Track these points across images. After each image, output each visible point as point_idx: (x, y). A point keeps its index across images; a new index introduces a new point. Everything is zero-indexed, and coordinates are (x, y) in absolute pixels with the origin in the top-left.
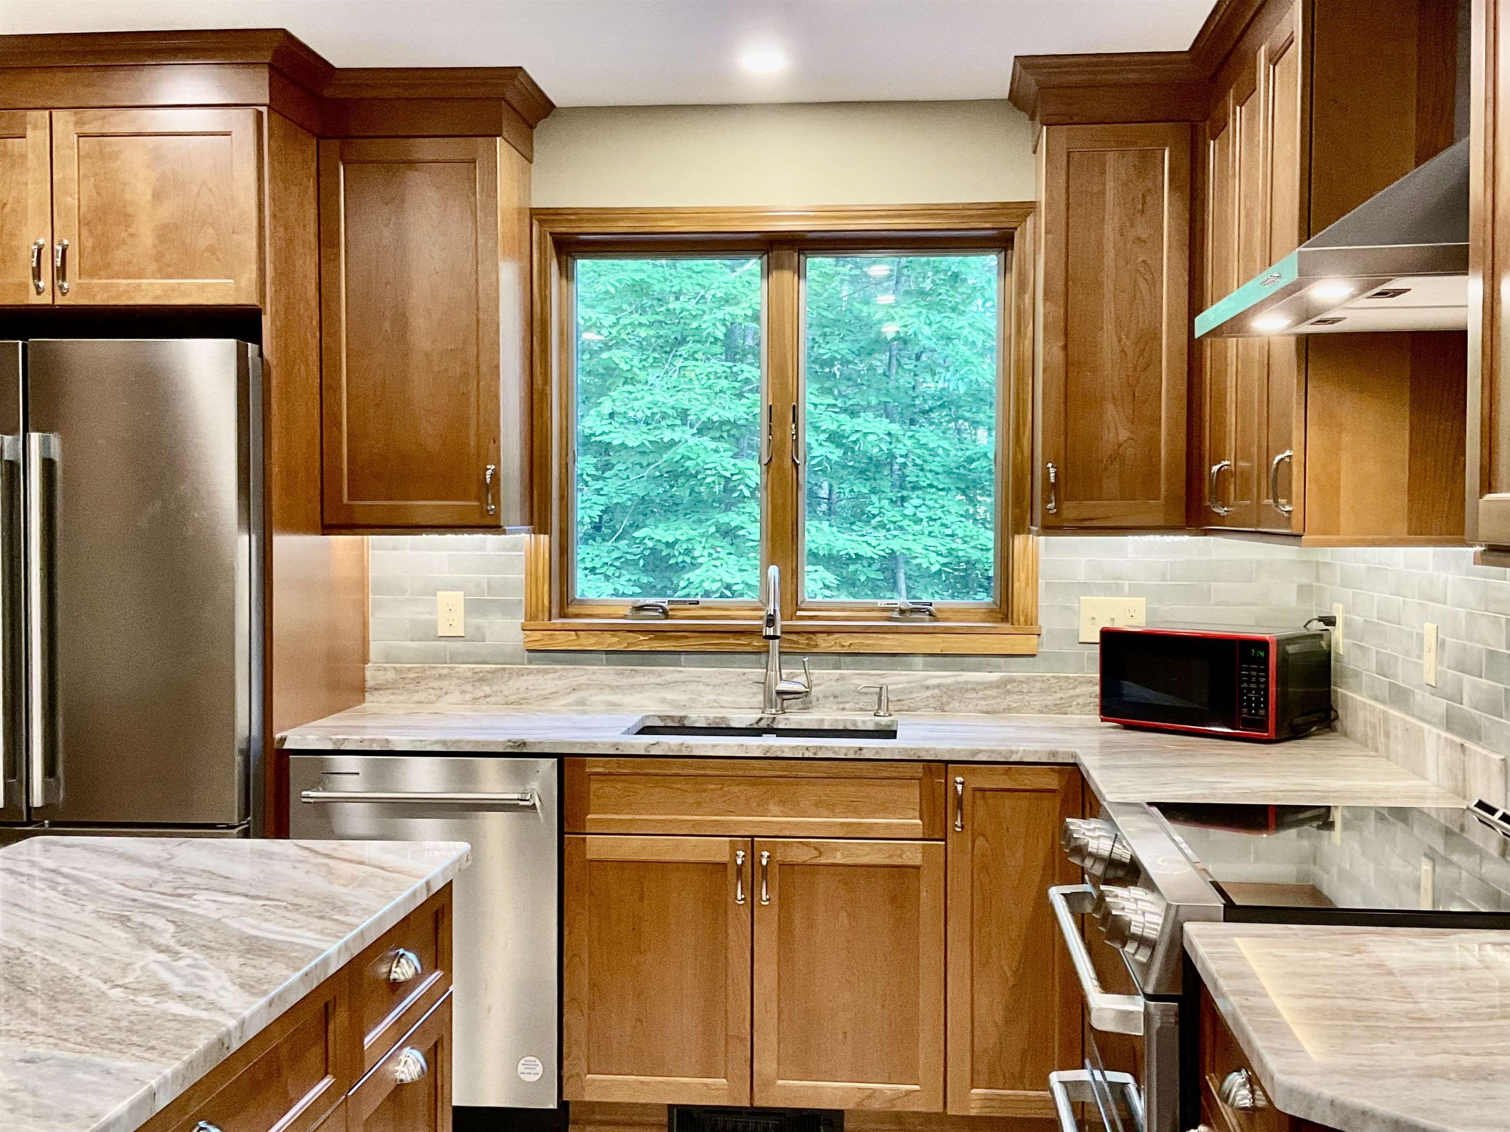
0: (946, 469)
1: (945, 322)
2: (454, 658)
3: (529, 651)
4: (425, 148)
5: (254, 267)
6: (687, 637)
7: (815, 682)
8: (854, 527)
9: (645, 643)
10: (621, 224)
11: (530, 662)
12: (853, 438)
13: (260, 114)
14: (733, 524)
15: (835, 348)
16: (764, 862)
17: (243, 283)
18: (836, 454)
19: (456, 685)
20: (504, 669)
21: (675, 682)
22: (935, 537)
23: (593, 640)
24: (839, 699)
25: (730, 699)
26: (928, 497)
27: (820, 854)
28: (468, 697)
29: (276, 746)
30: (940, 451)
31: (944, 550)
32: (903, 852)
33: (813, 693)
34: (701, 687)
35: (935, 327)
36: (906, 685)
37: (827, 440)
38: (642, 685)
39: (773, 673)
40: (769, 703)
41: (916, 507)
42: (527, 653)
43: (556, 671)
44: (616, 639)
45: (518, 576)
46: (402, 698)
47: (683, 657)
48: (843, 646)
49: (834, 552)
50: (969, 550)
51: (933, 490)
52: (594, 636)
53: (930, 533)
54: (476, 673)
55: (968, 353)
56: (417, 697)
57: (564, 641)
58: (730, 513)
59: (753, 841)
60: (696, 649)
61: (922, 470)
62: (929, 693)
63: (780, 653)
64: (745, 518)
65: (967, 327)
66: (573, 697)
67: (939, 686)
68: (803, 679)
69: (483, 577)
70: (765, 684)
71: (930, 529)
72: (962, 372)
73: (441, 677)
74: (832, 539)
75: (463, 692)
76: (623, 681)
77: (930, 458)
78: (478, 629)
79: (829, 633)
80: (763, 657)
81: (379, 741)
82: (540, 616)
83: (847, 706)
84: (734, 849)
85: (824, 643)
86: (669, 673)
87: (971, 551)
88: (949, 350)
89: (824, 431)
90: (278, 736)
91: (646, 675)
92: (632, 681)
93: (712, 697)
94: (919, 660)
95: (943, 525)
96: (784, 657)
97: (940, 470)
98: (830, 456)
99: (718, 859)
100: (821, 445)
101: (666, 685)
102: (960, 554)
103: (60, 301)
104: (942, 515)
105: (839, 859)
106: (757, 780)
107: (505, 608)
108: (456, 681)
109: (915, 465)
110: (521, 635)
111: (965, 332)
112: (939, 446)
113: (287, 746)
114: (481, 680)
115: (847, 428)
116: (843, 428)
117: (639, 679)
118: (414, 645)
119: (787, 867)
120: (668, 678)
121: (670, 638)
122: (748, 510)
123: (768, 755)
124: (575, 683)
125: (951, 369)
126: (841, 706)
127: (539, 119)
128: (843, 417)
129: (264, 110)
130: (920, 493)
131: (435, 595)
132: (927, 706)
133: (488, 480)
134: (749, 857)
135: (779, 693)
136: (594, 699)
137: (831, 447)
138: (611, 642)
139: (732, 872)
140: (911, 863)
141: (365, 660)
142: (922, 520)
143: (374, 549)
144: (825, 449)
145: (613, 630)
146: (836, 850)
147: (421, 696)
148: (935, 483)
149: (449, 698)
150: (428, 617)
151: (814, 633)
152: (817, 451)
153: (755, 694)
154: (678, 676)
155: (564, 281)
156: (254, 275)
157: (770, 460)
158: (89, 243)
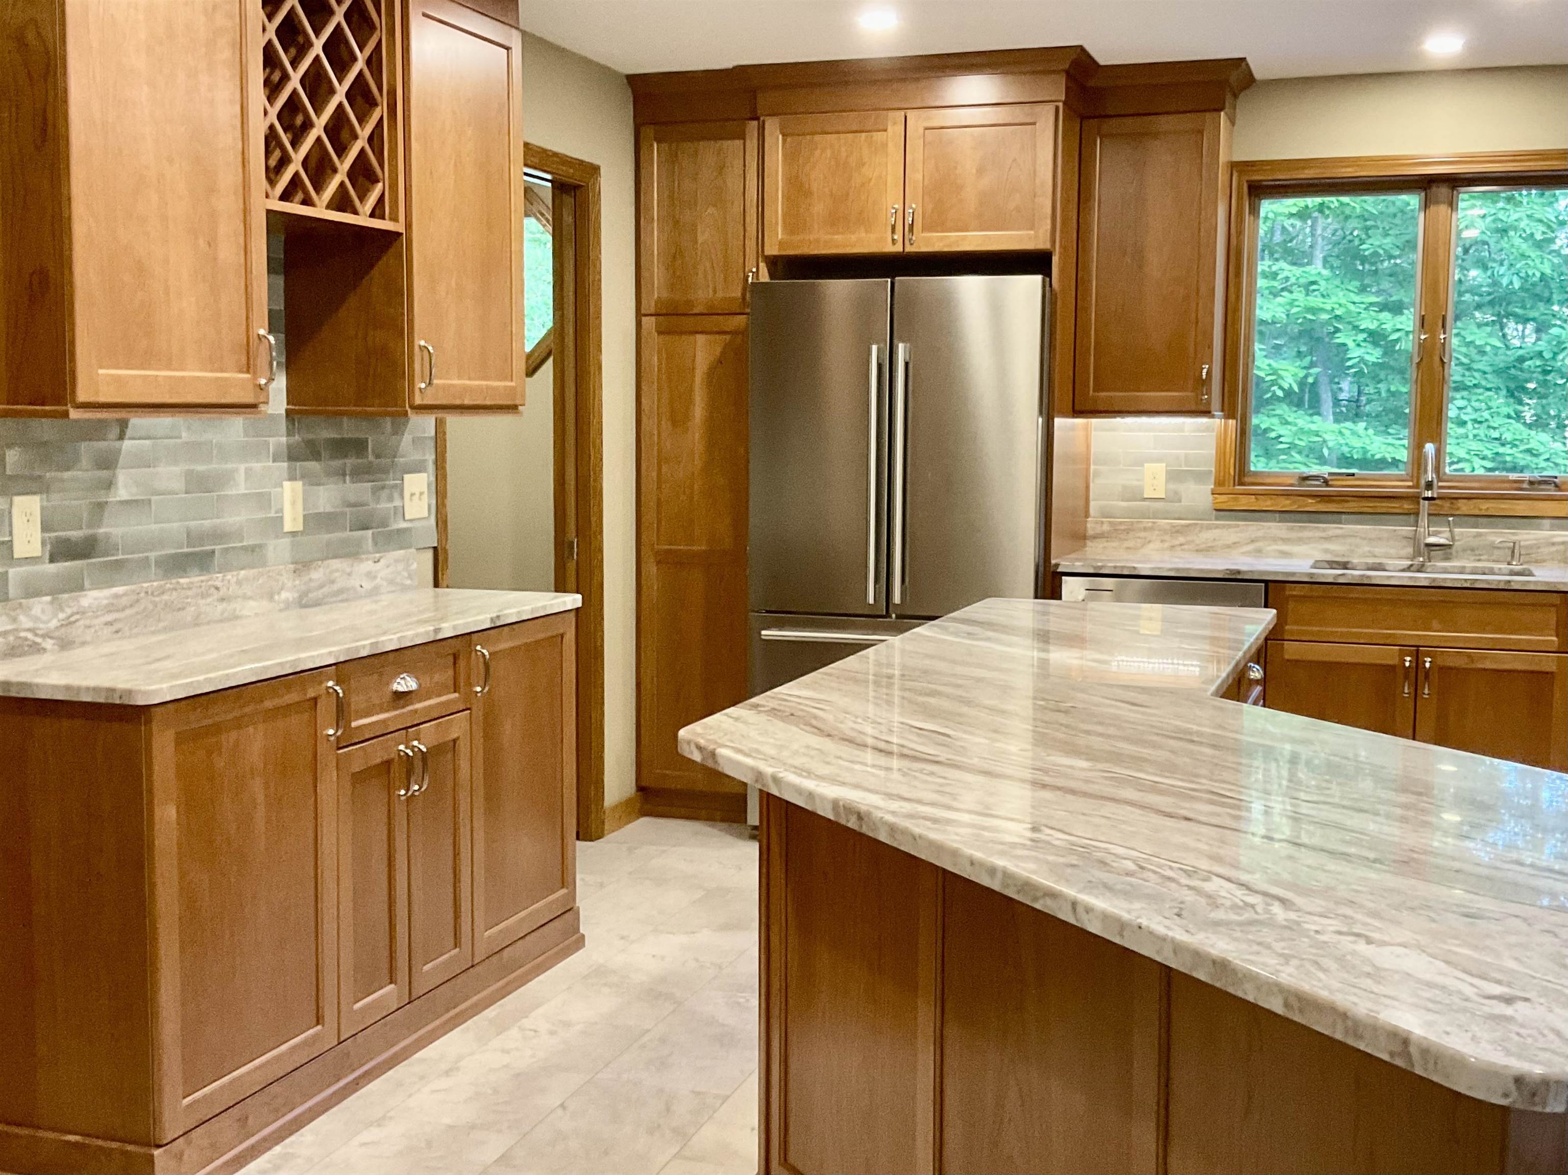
0: (1496, 368)
1: (1501, 215)
2: (1156, 515)
3: (1217, 510)
4: (1166, 123)
5: (1049, 222)
6: (1347, 501)
7: (1457, 538)
8: (1390, 431)
9: (1311, 505)
10: (1306, 171)
11: (1217, 519)
12: (1394, 336)
13: (1057, 108)
14: (1263, 426)
15: (1378, 243)
16: (1428, 665)
17: (1041, 232)
18: (1374, 355)
19: (1158, 535)
20: (1196, 524)
21: (1336, 536)
22: (1481, 440)
23: (1269, 503)
24: (1477, 552)
25: (1383, 550)
26: (1474, 398)
27: (1472, 661)
28: (1166, 545)
29: (1052, 570)
30: (1488, 349)
31: (1489, 454)
32: (1540, 661)
33: (1454, 548)
34: (1358, 541)
35: (1489, 219)
36: (1535, 542)
37: (1365, 340)
38: (1309, 538)
39: (1422, 530)
40: (1417, 553)
41: (1460, 409)
42: (1214, 512)
43: (1238, 526)
44: (1288, 502)
45: (1210, 451)
46: (1114, 544)
47: (1343, 516)
48: (1481, 510)
49: (1369, 456)
50: (1516, 455)
51: (1480, 391)
52: (1271, 499)
53: (1475, 436)
54: (1174, 527)
55: (1524, 246)
56: (1126, 544)
57: (1245, 502)
58: (1260, 415)
59: (1418, 651)
60: (1356, 510)
61: (1469, 369)
62: (1554, 549)
63: (1429, 515)
64: (1275, 421)
65: (1525, 218)
66: (1251, 547)
67: (1563, 543)
68: (1448, 535)
69: (1182, 452)
70: (1414, 539)
71: (1475, 432)
72: (1518, 266)
73: (1145, 529)
74: (1368, 442)
75: (1162, 541)
76: (1294, 535)
77: (1477, 358)
78: (1176, 493)
79: (1469, 498)
80: (1412, 518)
81: (1128, 567)
82: (1227, 484)
83: (1482, 557)
84: (1402, 655)
85: (1464, 507)
86: (1333, 529)
87: (1520, 455)
88: (1504, 244)
89: (1363, 331)
90: (1053, 562)
91: (1314, 530)
92: (1300, 535)
93: (1367, 549)
94: (1547, 522)
95: (1489, 427)
96: (1431, 518)
97: (1488, 369)
98: (1367, 357)
99: (1391, 662)
100: (1359, 345)
101: (1327, 539)
102: (1508, 459)
103: (909, 249)
104: (1489, 417)
105: (1488, 665)
106: (1423, 604)
107: (1199, 477)
108: (1157, 532)
109: (1462, 364)
110: (1211, 497)
111: (1522, 225)
112: (1487, 344)
113: (1060, 570)
114: (1177, 532)
115: (1388, 327)
116: (1384, 326)
117: (1306, 534)
118: (1124, 504)
119: (1444, 670)
120: (1330, 533)
121: (1334, 501)
122: (1278, 412)
123: (1433, 585)
124: (1253, 536)
125: (1506, 263)
126: (1477, 558)
127: (1241, 91)
128: (1385, 316)
129: (1061, 105)
130: (1465, 393)
131: (1143, 466)
132: (1553, 559)
133: (1204, 377)
134: (1414, 662)
135: (1428, 545)
136: (1269, 548)
137: (1370, 348)
138: (1285, 504)
139: (1400, 673)
140: (1548, 670)
141: (1087, 515)
142: (1465, 423)
143: (1095, 430)
144: (1363, 350)
145: (1287, 494)
146: (1486, 658)
147: (1130, 544)
148: (1484, 383)
149: (1151, 546)
150: (1136, 483)
151: (1456, 499)
152: (1355, 353)
153: (1405, 547)
154: (1339, 532)
155: (1252, 218)
156: (1049, 227)
157: (1422, 359)
158: (930, 207)
